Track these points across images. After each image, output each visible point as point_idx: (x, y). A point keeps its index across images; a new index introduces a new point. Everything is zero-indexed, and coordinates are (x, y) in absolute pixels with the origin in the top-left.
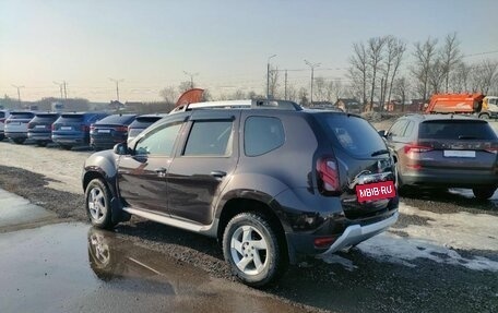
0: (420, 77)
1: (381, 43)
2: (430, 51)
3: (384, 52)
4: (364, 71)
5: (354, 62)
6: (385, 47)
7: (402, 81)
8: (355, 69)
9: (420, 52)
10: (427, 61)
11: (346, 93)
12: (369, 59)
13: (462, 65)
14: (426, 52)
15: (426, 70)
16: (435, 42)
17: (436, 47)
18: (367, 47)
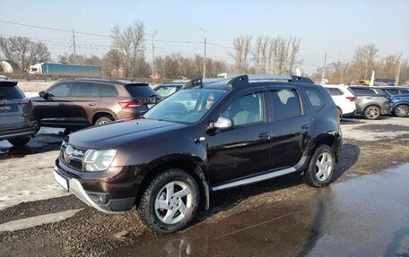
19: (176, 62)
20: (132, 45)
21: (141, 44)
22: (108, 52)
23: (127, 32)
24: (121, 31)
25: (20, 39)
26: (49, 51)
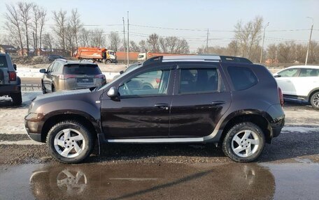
0: (59, 34)
1: (28, 7)
2: (63, 18)
3: (31, 13)
4: (17, 25)
5: (8, 18)
6: (31, 10)
7: (48, 36)
8: (10, 24)
9: (57, 18)
10: (62, 25)
11: (5, 41)
12: (20, 17)
13: (83, 30)
14: (60, 18)
15: (63, 30)
16: (65, 13)
17: (66, 16)
18: (17, 8)
19: (288, 48)
20: (250, 36)
21: (258, 35)
22: (229, 43)
23: (247, 26)
24: (243, 26)
25: (172, 38)
26: (189, 45)
